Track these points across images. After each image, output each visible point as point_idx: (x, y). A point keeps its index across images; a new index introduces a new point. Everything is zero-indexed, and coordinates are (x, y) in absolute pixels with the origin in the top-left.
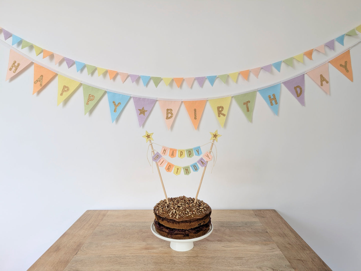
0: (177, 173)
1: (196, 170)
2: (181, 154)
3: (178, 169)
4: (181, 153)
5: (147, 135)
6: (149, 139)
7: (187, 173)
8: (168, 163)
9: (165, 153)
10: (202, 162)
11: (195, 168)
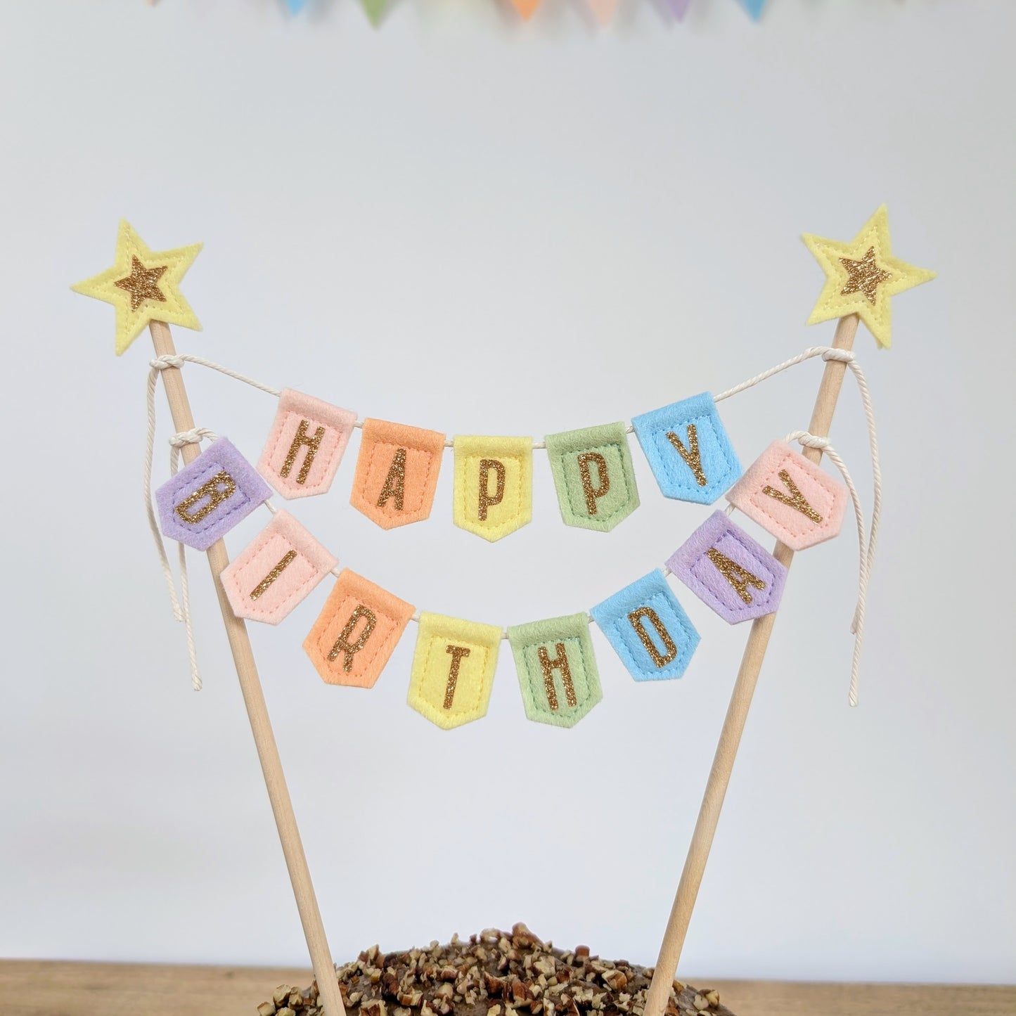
0: (448, 704)
1: (662, 661)
2: (492, 491)
3: (458, 654)
4: (493, 474)
5: (127, 271)
6: (151, 309)
7: (553, 702)
8: (347, 588)
9: (304, 473)
10: (728, 566)
11: (649, 643)
